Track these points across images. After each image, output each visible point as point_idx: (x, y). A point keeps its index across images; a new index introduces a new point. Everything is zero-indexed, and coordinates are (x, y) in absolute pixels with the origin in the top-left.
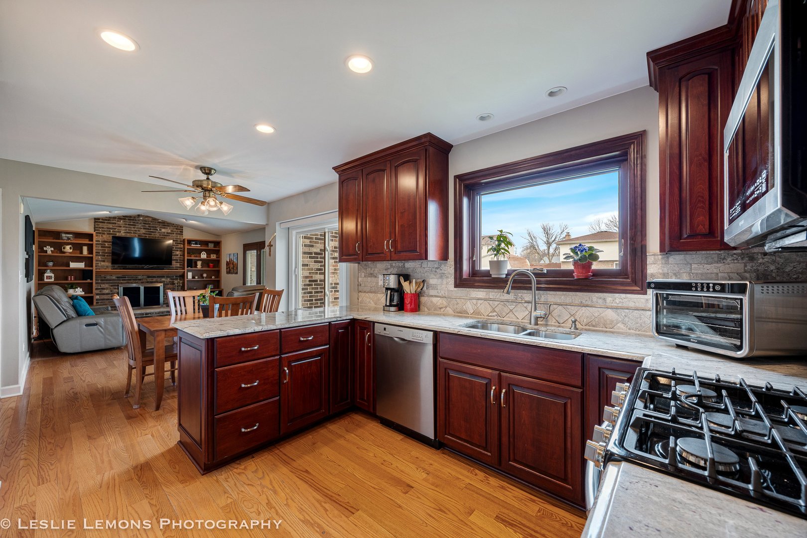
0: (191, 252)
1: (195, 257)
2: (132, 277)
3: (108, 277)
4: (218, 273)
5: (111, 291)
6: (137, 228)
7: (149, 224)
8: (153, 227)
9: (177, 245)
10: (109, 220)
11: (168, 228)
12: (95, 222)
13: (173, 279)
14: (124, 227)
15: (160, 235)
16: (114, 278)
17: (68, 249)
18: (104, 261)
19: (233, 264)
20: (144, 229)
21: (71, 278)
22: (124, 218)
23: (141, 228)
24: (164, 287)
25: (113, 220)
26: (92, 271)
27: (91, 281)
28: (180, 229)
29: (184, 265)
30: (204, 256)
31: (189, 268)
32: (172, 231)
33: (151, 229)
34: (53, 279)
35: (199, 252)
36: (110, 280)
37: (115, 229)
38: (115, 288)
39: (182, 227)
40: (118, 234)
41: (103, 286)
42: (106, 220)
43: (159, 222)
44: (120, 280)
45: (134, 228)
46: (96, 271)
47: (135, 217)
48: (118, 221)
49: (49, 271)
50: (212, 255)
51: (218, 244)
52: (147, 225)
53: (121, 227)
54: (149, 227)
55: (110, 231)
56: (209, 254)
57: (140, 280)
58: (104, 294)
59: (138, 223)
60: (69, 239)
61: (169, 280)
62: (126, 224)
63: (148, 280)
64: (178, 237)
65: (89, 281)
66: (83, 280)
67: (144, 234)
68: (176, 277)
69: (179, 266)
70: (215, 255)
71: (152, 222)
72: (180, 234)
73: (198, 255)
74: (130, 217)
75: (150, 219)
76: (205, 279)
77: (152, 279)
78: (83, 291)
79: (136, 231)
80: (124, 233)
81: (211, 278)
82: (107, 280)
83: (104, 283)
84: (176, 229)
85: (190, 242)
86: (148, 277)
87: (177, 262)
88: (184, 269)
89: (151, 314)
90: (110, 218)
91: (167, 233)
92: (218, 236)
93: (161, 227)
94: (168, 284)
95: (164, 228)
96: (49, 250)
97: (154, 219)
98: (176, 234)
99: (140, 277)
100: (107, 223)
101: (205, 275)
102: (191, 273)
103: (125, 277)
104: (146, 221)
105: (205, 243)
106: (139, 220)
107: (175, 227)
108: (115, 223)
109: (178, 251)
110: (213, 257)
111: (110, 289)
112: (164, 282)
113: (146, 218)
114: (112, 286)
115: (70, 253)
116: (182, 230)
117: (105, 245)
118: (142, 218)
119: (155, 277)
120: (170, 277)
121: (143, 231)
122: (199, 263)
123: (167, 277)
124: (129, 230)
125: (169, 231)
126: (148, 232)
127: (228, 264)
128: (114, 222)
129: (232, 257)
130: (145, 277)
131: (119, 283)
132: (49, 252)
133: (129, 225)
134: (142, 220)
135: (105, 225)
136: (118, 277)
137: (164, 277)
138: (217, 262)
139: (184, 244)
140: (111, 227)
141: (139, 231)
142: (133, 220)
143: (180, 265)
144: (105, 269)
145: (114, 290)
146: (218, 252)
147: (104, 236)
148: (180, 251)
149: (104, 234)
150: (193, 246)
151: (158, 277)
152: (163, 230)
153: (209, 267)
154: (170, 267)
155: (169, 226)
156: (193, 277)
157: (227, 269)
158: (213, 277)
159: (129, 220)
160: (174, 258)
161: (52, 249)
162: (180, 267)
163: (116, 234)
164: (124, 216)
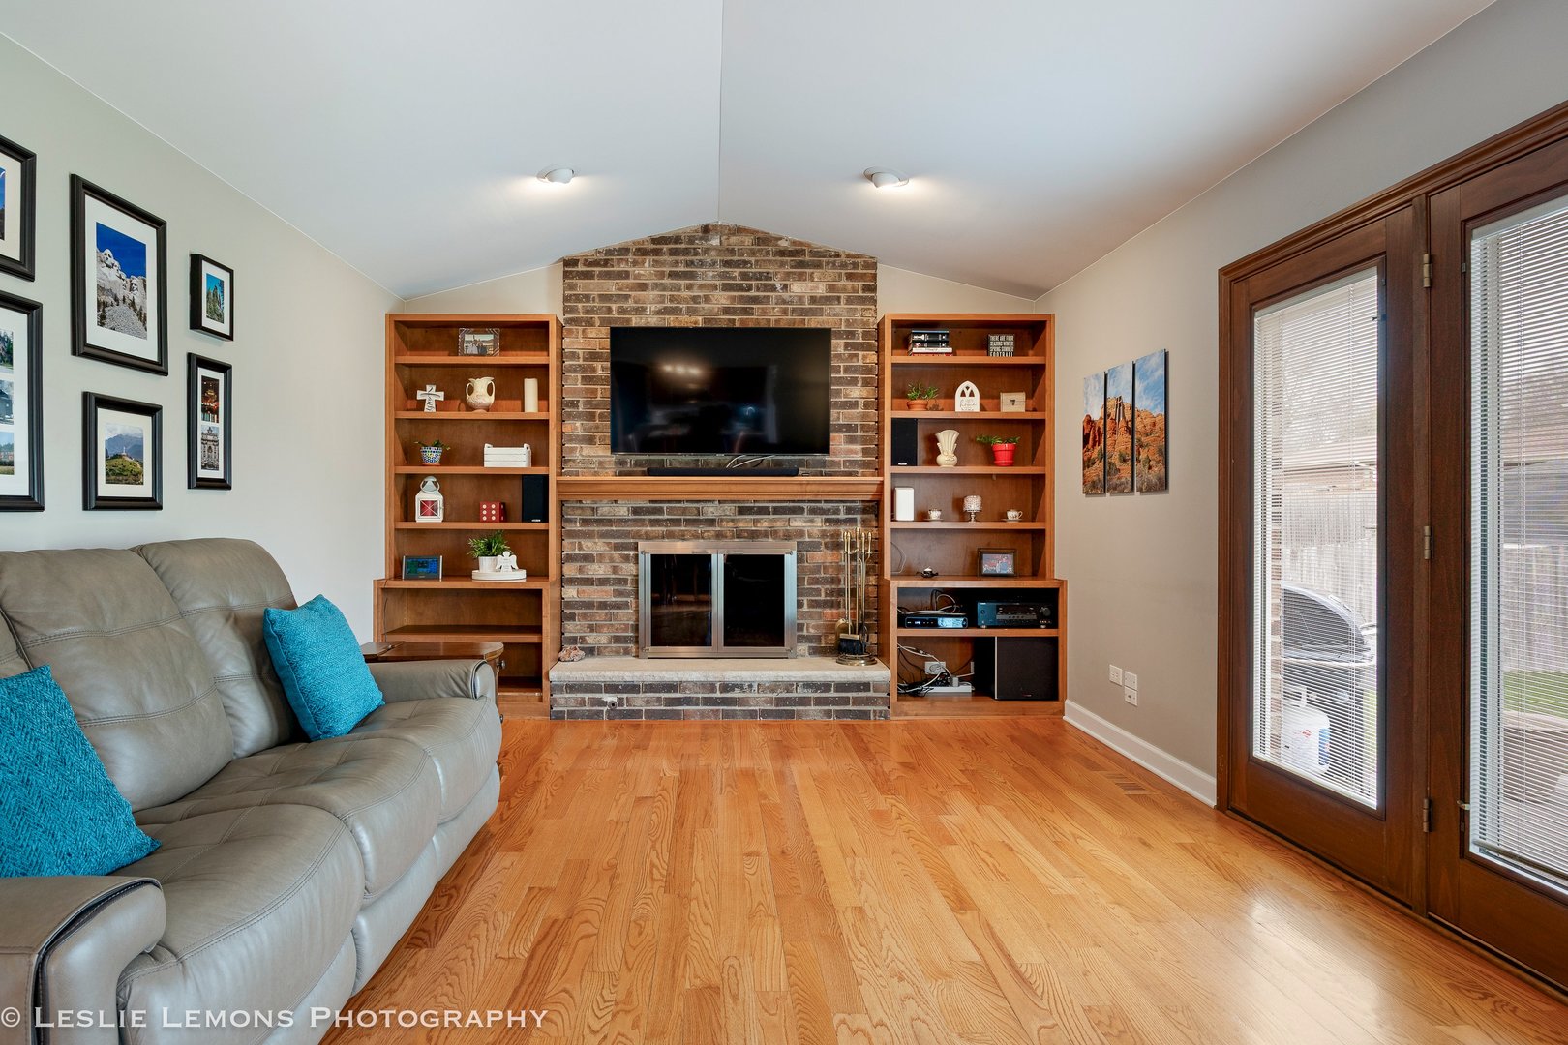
0: (907, 384)
1: (926, 408)
2: (684, 511)
3: (605, 509)
4: (1035, 490)
5: (615, 570)
6: (702, 287)
7: (746, 263)
8: (758, 276)
9: (851, 356)
10: (606, 263)
11: (817, 273)
12: (566, 275)
13: (838, 521)
14: (656, 286)
15: (785, 312)
16: (623, 511)
17: (481, 391)
18: (591, 441)
19: (1131, 431)
20: (727, 288)
21: (489, 509)
22: (657, 247)
23: (715, 287)
24: (800, 560)
25: (619, 262)
26: (546, 478)
27: (541, 526)
28: (862, 277)
29: (879, 454)
30: (968, 402)
31: (903, 468)
32: (831, 288)
33: (749, 289)
34: (441, 513)
35: (946, 380)
36: (609, 522)
37: (627, 297)
38: (626, 559)
39: (874, 266)
40: (636, 321)
41: (590, 546)
42: (596, 263)
43: (782, 253)
44: (642, 522)
45: (689, 287)
46: (558, 483)
47: (691, 240)
48: (635, 263)
49: (430, 481)
50: (1006, 398)
51: (1032, 332)
52: (736, 272)
53: (643, 287)
54: (744, 276)
55: (609, 310)
56: (989, 396)
57: (711, 522)
58: (589, 582)
59: (702, 264)
60: (482, 351)
61: (818, 524)
62: (661, 275)
63: (741, 525)
64: (858, 317)
65: (536, 525)
66: (524, 520)
67: (727, 311)
68: (849, 510)
69: (859, 457)
70: (1020, 397)
71: (753, 253)
72: (862, 300)
73: (941, 402)
74: (677, 239)
75: (748, 240)
76: (972, 525)
77: (756, 521)
78: (521, 565)
79: (695, 299)
80: (658, 312)
81: (1003, 517)
82: (599, 522)
83: (589, 535)
84: (850, 276)
85: (905, 331)
86: (742, 511)
87: (851, 440)
88: (879, 471)
89: (741, 687)
90: (609, 252)
91: (813, 300)
92: (1034, 291)
93: (788, 275)
94: (815, 546)
95: (801, 277)
96: (431, 396)
97: (763, 239)
98: (849, 301)
99: (711, 511)
100: (602, 275)
101: (973, 504)
102: (911, 491)
103: (660, 511)
104: (732, 252)
105: (976, 332)
106: (706, 251)
107: (843, 266)
108: (626, 275)
109: (853, 382)
110: (1013, 404)
111: (612, 560)
112: (801, 533)
113: (733, 239)
114: (616, 547)
115: (487, 409)
116: (874, 277)
117: (594, 370)
118: (715, 242)
119: (764, 511)
120: (822, 511)
121: (722, 299)
122: (947, 440)
123: (813, 511)
124: (672, 299)
125: (821, 290)
126: (741, 299)
127: (1092, 435)
128: (623, 267)
129: (1121, 388)
130: (729, 509)
131: (638, 535)
132: (430, 409)
133: (672, 275)
134: (719, 250)
135: (595, 287)
136: (636, 511)
137: (800, 511)
138: (1033, 431)
139: (879, 351)
140: (613, 291)
141: (707, 299)
142: (686, 252)
143: (865, 452)
144: (596, 474)
145: (624, 566)
146: (1032, 378)
147: (592, 332)
148: (866, 383)
149: (590, 323)
150: (921, 353)
151: (777, 511)
152: (797, 288)
153: (991, 458)
154: (824, 464)
155: (818, 266)
156: (922, 516)
157: (1088, 463)
158: (1012, 514)
159: (673, 252)
160: (837, 416)
161: (441, 396)
162: (865, 465)
163: (629, 321)
164: (654, 241)
